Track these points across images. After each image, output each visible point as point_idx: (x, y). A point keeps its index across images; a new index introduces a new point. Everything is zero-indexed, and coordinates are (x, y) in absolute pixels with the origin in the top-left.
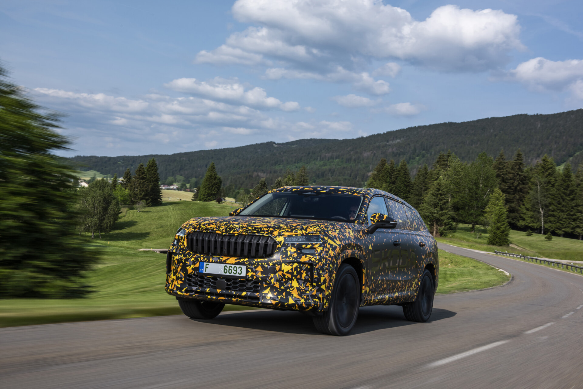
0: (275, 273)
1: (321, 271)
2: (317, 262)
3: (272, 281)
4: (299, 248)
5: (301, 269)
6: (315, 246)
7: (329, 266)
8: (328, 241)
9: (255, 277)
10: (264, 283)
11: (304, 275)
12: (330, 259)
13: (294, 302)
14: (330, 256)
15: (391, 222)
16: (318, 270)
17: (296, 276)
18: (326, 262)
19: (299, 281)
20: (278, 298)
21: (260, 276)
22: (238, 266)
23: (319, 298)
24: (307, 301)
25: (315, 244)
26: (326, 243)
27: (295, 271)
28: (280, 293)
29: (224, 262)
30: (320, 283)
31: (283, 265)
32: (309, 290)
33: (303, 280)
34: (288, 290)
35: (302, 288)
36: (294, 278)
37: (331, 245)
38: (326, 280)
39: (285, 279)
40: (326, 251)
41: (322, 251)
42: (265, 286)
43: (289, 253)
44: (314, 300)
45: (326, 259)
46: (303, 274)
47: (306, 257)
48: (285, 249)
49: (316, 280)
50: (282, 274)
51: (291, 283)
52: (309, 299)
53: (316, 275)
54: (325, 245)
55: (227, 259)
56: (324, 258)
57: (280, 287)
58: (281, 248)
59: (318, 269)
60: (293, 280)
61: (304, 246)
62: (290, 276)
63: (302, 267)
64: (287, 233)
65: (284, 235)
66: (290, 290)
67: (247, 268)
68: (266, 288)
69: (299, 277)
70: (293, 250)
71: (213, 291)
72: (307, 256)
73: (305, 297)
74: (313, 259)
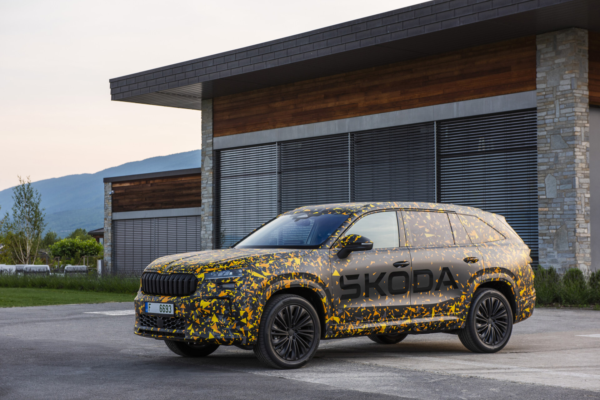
0: (194, 310)
1: (240, 305)
2: (234, 296)
3: (193, 317)
4: (219, 283)
5: (220, 304)
6: (234, 281)
7: (251, 299)
8: (251, 274)
9: (180, 315)
10: (187, 320)
11: (224, 309)
12: (253, 292)
13: (214, 337)
14: (253, 289)
15: (362, 244)
16: (236, 305)
17: (215, 312)
18: (246, 295)
19: (219, 316)
20: (199, 333)
21: (184, 313)
22: (168, 305)
23: (240, 332)
24: (227, 336)
25: (235, 278)
26: (248, 276)
27: (213, 306)
28: (201, 329)
29: (160, 302)
30: (239, 317)
31: (202, 301)
32: (229, 324)
33: (222, 315)
34: (208, 326)
35: (222, 323)
36: (213, 313)
37: (255, 278)
38: (248, 314)
39: (205, 315)
40: (247, 285)
41: (241, 285)
42: (188, 322)
43: (209, 289)
44: (235, 334)
45: (246, 292)
46: (222, 309)
47: (225, 292)
48: (205, 286)
49: (234, 314)
50: (201, 310)
51: (211, 319)
52: (229, 334)
53: (234, 309)
54: (247, 278)
55: (163, 299)
56: (243, 292)
57: (201, 323)
58: (201, 285)
59: (236, 302)
60: (213, 315)
61: (223, 281)
62: (209, 312)
63: (221, 302)
64: (209, 270)
65: (205, 271)
66: (210, 326)
67: (175, 306)
68: (189, 325)
69: (218, 312)
70: (213, 286)
71: (155, 329)
72: (226, 290)
73: (225, 331)
74: (231, 294)
